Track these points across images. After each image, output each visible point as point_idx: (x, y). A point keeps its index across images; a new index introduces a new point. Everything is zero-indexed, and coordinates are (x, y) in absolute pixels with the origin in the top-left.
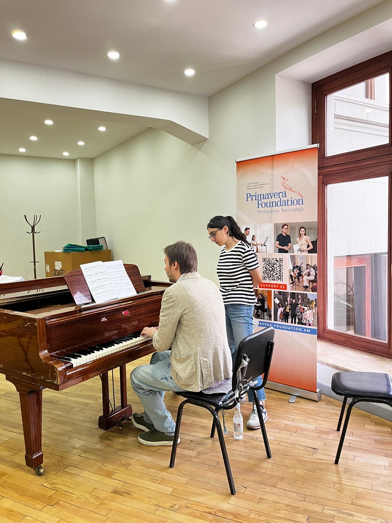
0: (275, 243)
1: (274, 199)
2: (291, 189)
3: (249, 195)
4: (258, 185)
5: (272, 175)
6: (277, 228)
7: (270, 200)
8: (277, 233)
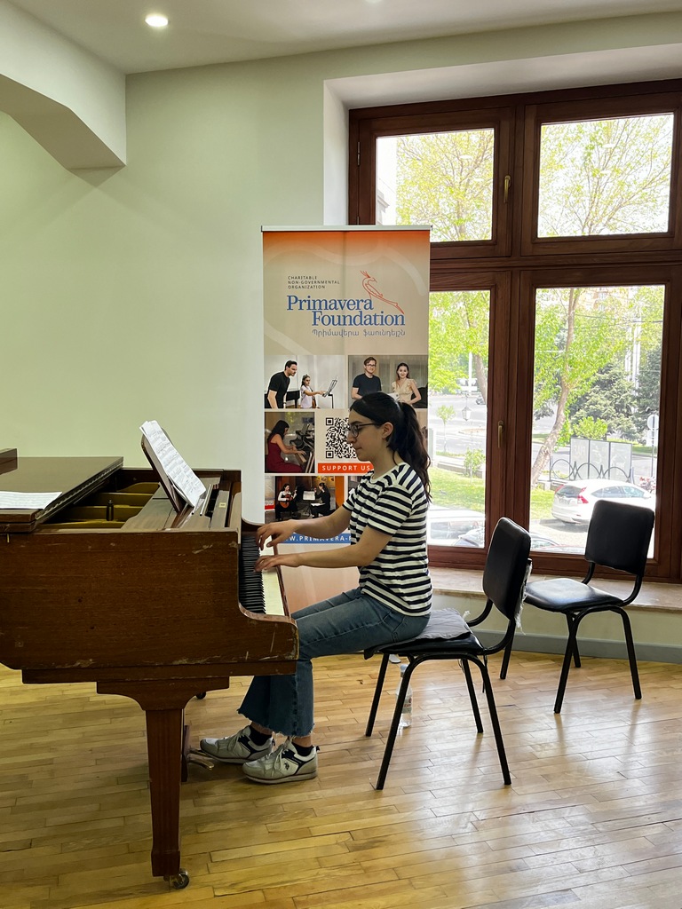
0: (350, 392)
1: (347, 312)
2: (380, 297)
3: (293, 300)
4: (312, 282)
5: (344, 267)
6: (354, 364)
7: (339, 312)
8: (353, 374)
